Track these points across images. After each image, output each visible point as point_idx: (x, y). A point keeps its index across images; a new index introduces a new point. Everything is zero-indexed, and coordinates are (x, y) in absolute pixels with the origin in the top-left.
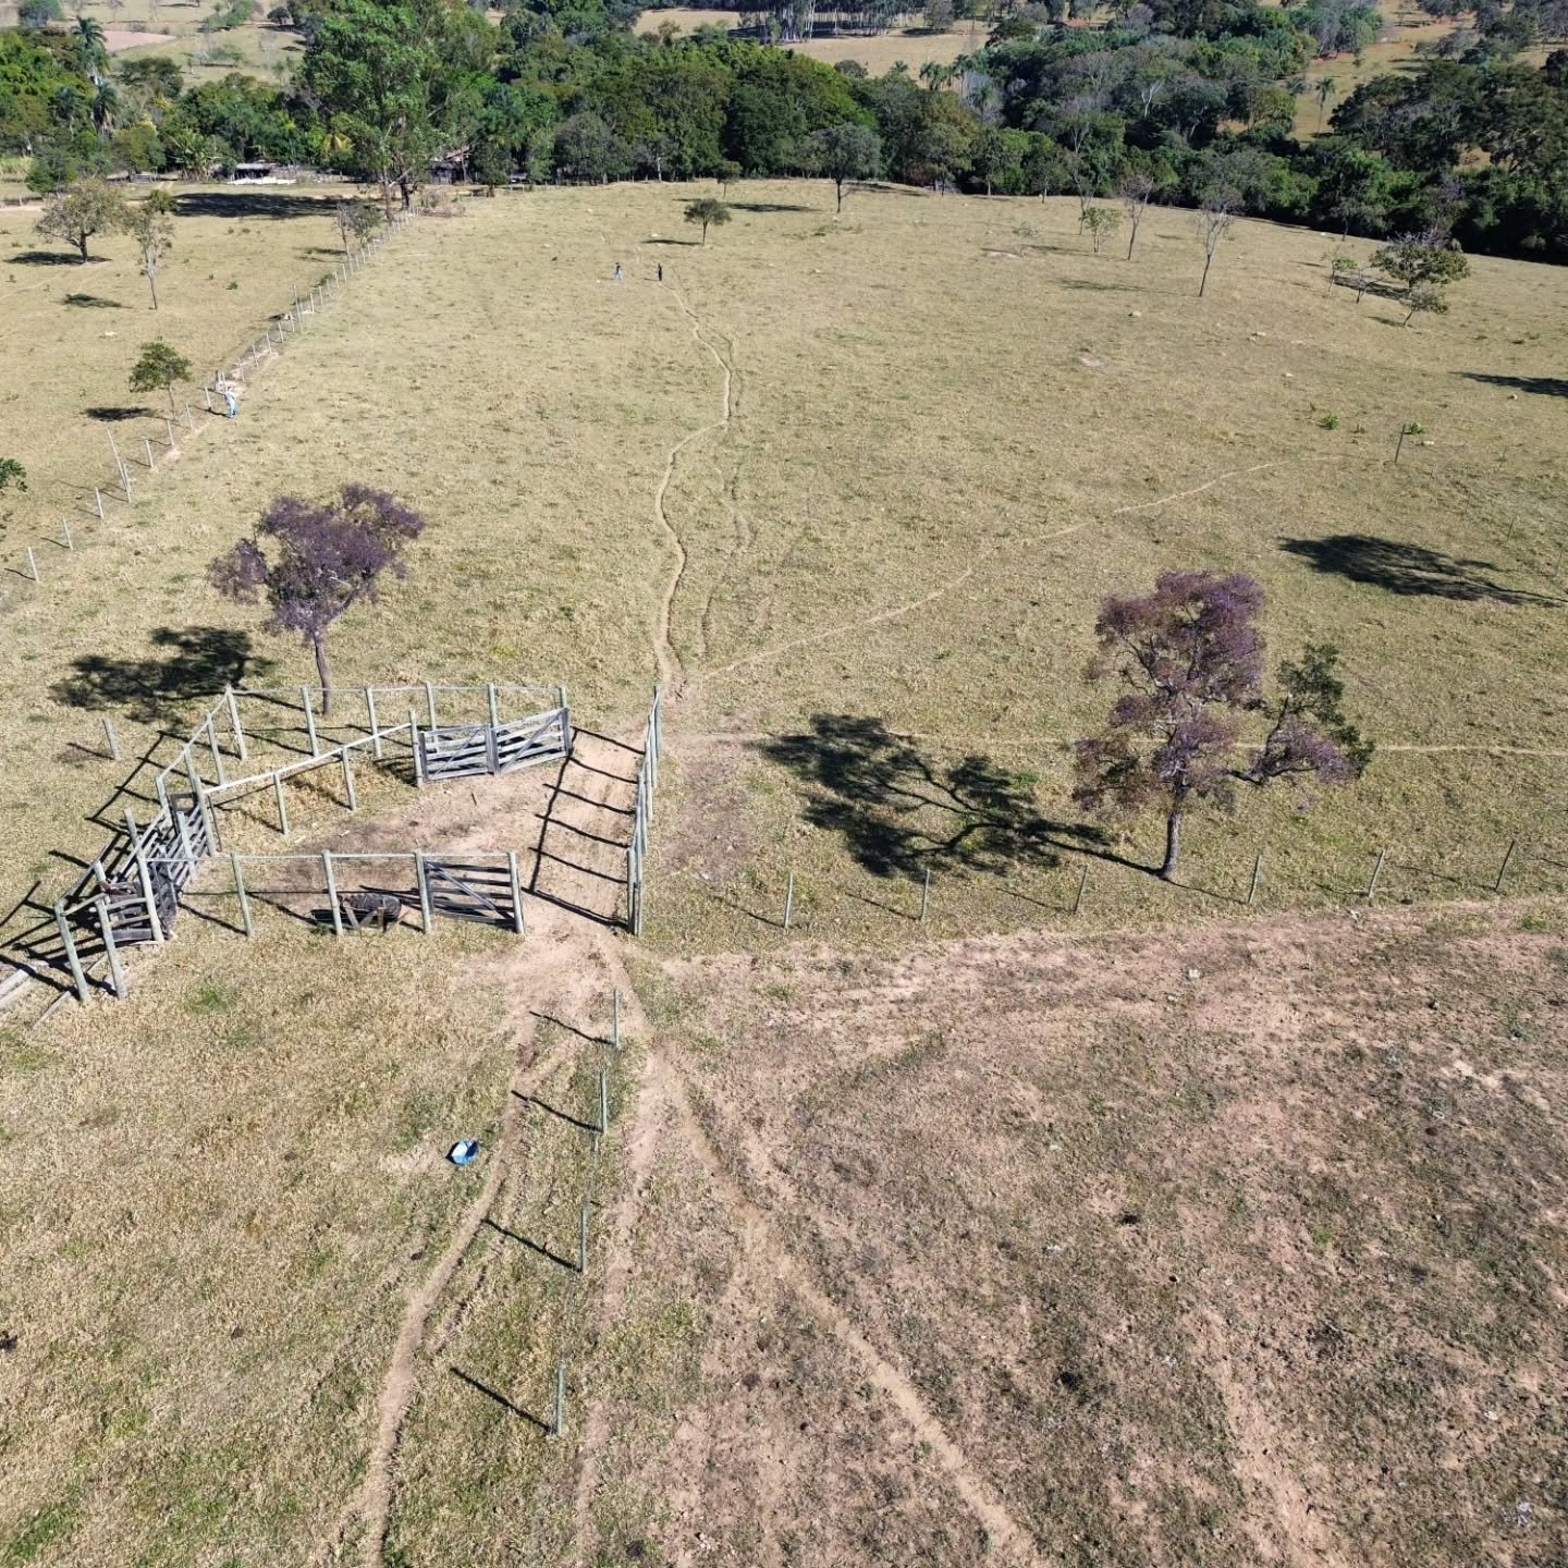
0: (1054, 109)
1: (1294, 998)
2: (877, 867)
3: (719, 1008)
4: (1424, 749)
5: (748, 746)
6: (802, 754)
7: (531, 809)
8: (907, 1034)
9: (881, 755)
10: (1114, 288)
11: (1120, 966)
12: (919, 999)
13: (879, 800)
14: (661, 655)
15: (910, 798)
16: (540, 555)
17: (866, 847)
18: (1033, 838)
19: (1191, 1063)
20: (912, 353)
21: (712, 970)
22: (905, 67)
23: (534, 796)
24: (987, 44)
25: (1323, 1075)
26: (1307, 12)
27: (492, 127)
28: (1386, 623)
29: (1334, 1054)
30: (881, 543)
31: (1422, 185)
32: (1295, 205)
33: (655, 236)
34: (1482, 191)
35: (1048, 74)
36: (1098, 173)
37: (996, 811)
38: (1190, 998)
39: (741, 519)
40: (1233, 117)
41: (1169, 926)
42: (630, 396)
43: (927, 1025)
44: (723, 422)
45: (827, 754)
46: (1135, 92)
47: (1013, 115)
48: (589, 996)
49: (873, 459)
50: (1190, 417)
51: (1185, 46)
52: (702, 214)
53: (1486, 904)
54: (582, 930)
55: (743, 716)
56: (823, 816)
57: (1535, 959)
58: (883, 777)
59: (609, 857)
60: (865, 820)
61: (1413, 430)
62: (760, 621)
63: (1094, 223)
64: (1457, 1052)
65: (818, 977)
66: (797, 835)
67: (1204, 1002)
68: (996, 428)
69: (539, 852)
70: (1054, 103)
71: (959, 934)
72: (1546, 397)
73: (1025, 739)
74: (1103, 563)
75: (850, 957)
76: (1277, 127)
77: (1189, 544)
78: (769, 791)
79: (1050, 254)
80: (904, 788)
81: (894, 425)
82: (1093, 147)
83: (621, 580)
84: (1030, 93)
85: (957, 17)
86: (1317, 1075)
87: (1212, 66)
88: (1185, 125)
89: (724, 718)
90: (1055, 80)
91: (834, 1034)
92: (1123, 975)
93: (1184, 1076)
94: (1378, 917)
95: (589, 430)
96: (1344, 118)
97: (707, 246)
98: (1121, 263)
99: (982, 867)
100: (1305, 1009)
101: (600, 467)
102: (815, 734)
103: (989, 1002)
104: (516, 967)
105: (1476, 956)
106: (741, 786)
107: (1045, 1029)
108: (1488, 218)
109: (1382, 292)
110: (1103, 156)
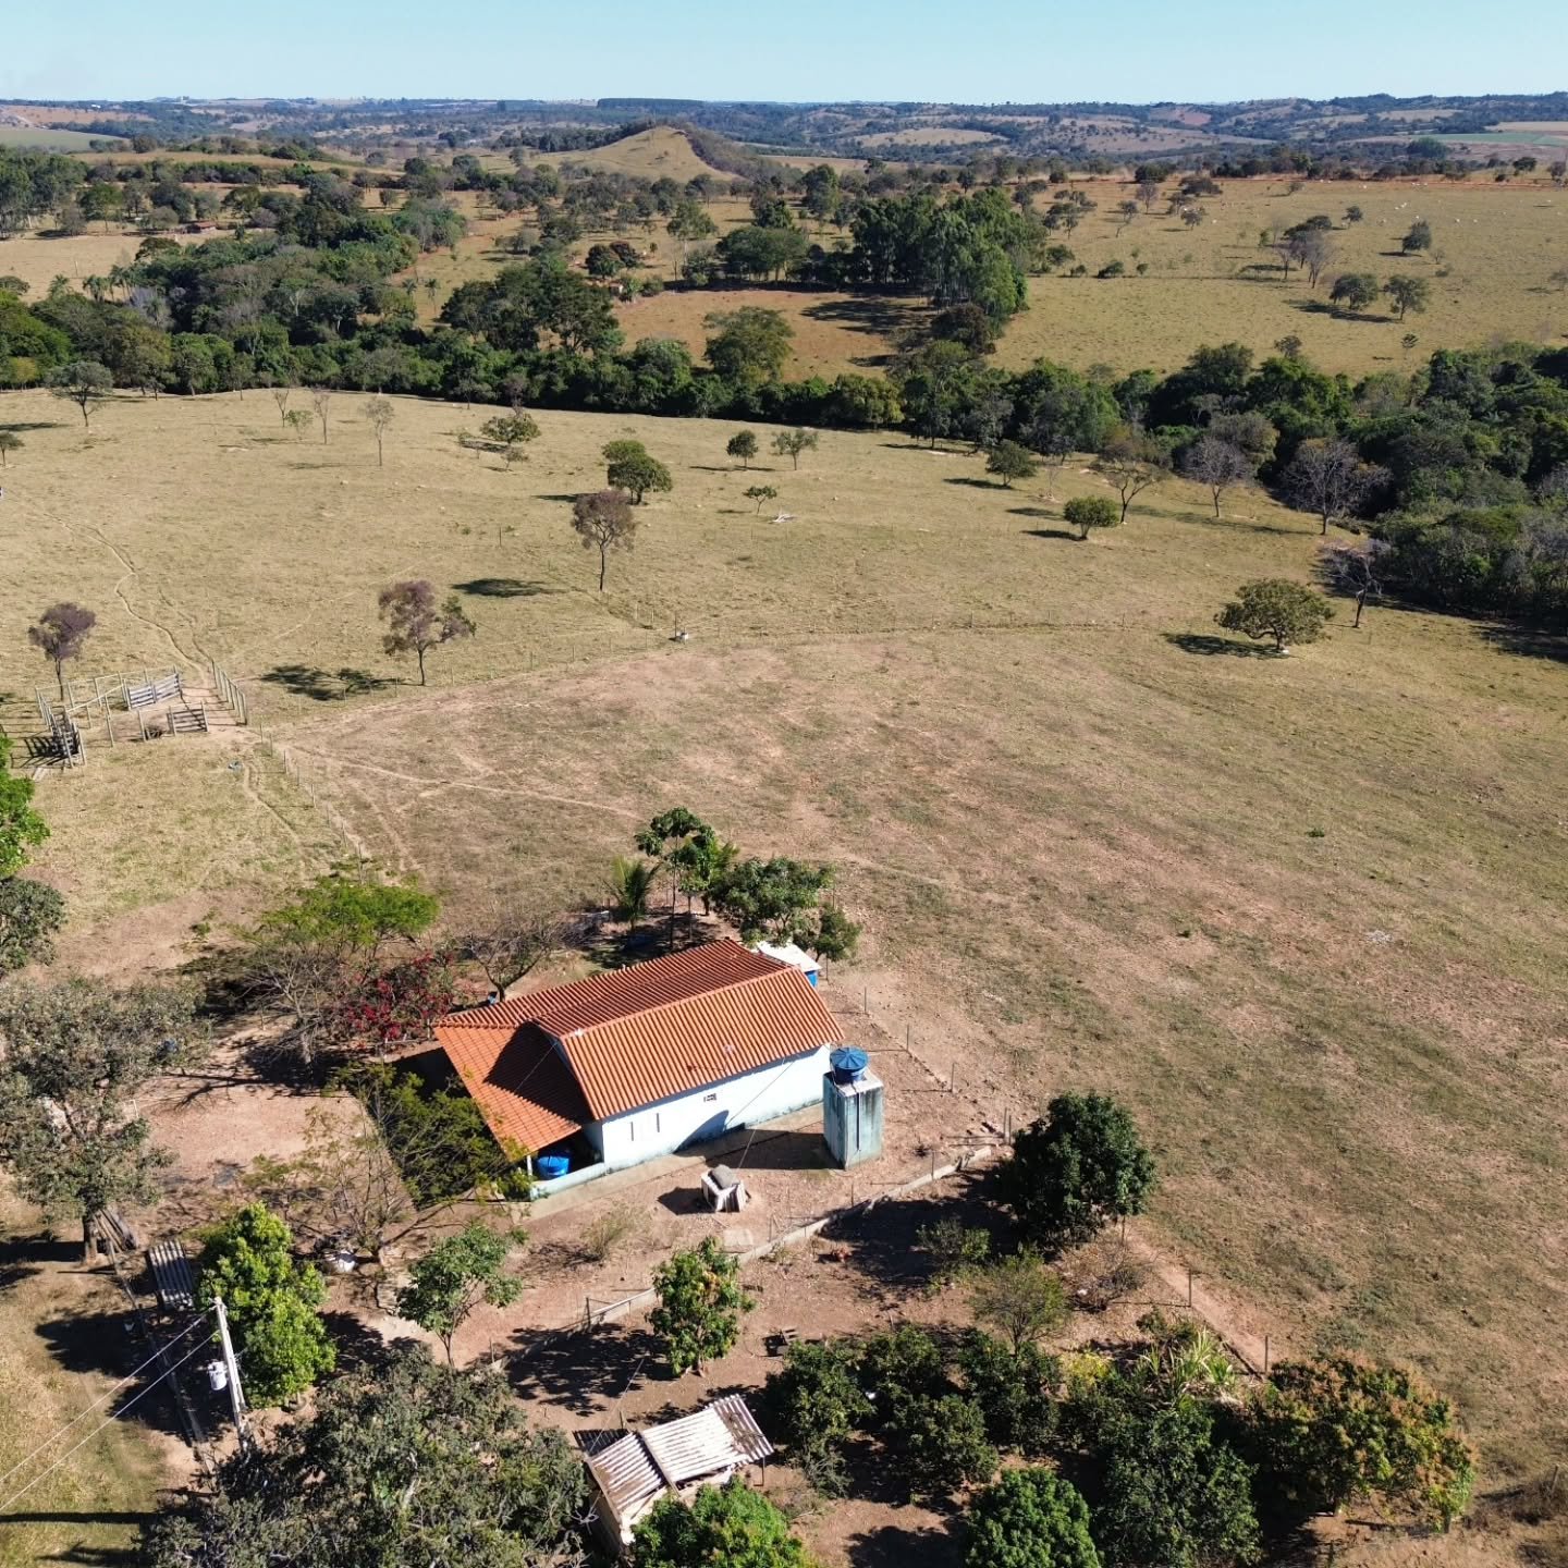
0: (218, 314)
1: (470, 702)
2: (323, 699)
3: (289, 733)
5: (252, 680)
6: (276, 678)
8: (352, 727)
9: (307, 674)
10: (324, 466)
11: (414, 705)
12: (352, 721)
15: (325, 682)
17: (316, 695)
18: (375, 684)
19: (441, 718)
21: (281, 728)
22: (66, 280)
24: (138, 256)
25: (479, 713)
26: (404, 215)
28: (498, 608)
29: (482, 709)
30: (261, 611)
31: (514, 365)
32: (430, 383)
34: (552, 367)
35: (205, 283)
36: (275, 369)
37: (359, 680)
38: (438, 707)
39: (182, 612)
40: (368, 312)
41: (428, 695)
42: (61, 568)
43: (359, 725)
44: (132, 573)
45: (286, 677)
46: (283, 297)
47: (183, 321)
48: (244, 738)
49: (232, 578)
50: (393, 537)
51: (314, 255)
53: (529, 674)
55: (243, 673)
58: (312, 679)
60: (311, 690)
61: (510, 529)
62: (225, 645)
63: (295, 421)
64: (517, 702)
65: (317, 723)
66: (288, 697)
67: (442, 707)
70: (217, 309)
71: (359, 708)
73: (360, 662)
75: (325, 718)
76: (403, 321)
78: (270, 689)
79: (270, 445)
81: (233, 561)
82: (265, 349)
84: (193, 299)
85: (88, 219)
87: (341, 274)
88: (332, 321)
89: (235, 674)
90: (213, 289)
91: (330, 731)
94: (495, 682)
96: (450, 313)
97: (8, 466)
98: (322, 447)
99: (360, 693)
100: (473, 703)
102: (277, 672)
103: (376, 718)
104: (216, 738)
105: (525, 684)
106: (258, 689)
107: (395, 719)
108: (561, 386)
109: (493, 449)
110: (276, 357)
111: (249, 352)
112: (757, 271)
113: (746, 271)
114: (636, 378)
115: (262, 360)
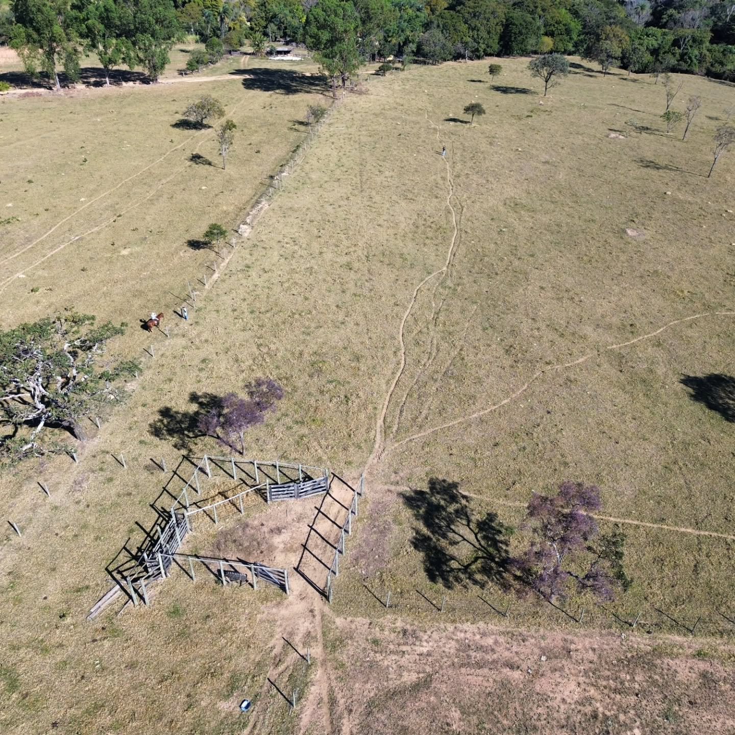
0: (678, 16)
1: (581, 679)
2: (432, 578)
3: (351, 649)
4: (697, 532)
5: (401, 494)
6: (419, 503)
7: (307, 521)
8: (418, 673)
9: (452, 508)
10: (666, 167)
11: (514, 649)
12: (429, 654)
13: (444, 536)
14: (378, 430)
15: (457, 536)
16: (345, 358)
17: (431, 564)
18: (501, 569)
19: (525, 710)
20: (546, 219)
21: (353, 627)
23: (309, 513)
25: (577, 725)
27: (390, 34)
28: (712, 443)
29: (586, 714)
30: (491, 363)
33: (451, 116)
36: (692, 61)
37: (491, 550)
38: (537, 672)
39: (435, 342)
41: (542, 630)
42: (409, 248)
43: (428, 669)
44: (445, 268)
45: (430, 504)
46: (724, 7)
47: (656, 19)
48: (305, 632)
49: (504, 302)
50: (669, 277)
52: (472, 110)
53: (685, 639)
54: (311, 595)
55: (402, 474)
56: (420, 542)
57: (694, 675)
58: (450, 522)
59: (330, 554)
60: (435, 548)
62: (425, 412)
63: (668, 119)
64: (638, 723)
65: (393, 636)
66: (405, 553)
67: (542, 675)
68: (569, 282)
69: (305, 547)
70: (679, 13)
71: (454, 621)
73: (517, 503)
74: (589, 386)
75: (408, 627)
77: (636, 374)
78: (400, 524)
79: (643, 134)
80: (456, 530)
81: (521, 276)
82: (691, 46)
83: (374, 379)
84: (668, 4)
86: (574, 726)
89: (394, 475)
91: (391, 669)
92: (514, 654)
93: (520, 716)
94: (633, 639)
95: (386, 270)
97: (473, 125)
98: (678, 144)
99: (476, 582)
100: (583, 686)
101: (383, 299)
102: (428, 490)
103: (456, 660)
104: (283, 612)
105: (669, 670)
106: (389, 519)
107: (472, 679)
110: (696, 52)
111: (679, 48)
115: (686, 54)
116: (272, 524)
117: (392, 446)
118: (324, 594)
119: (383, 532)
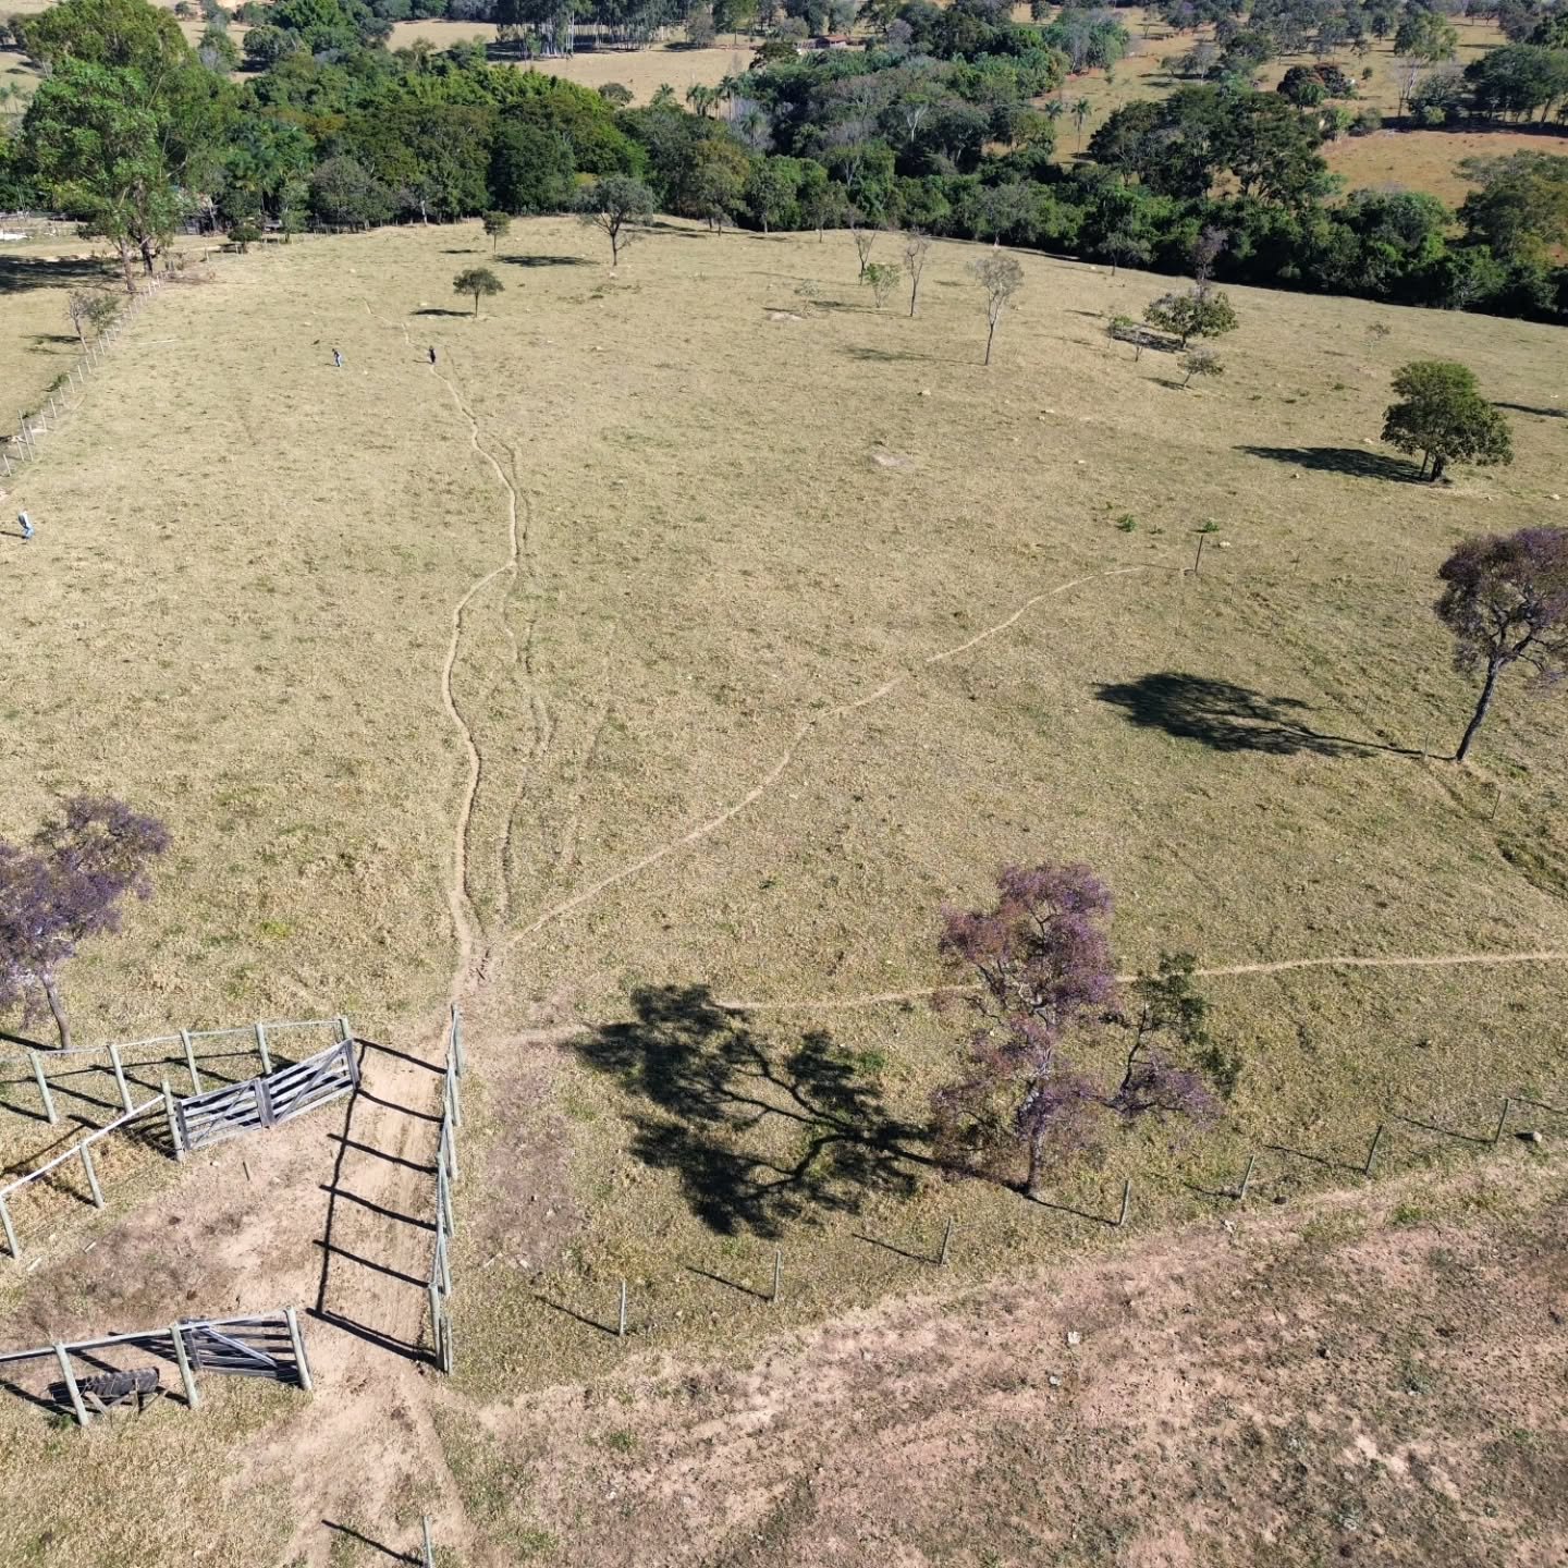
0: (823, 135)
1: (1182, 1359)
2: (719, 1223)
3: (550, 1482)
4: (1268, 968)
5: (563, 1046)
6: (625, 1054)
7: (314, 1177)
8: (769, 1485)
9: (712, 1044)
10: (901, 356)
11: (995, 1337)
12: (780, 1424)
13: (715, 1114)
14: (458, 913)
15: (748, 1106)
16: (313, 775)
17: (704, 1189)
18: (886, 1153)
19: (1085, 1484)
20: (703, 456)
21: (539, 1417)
22: (671, 90)
23: (316, 1154)
24: (752, 66)
25: (1223, 1476)
26: (1058, 28)
27: (240, 173)
28: (1212, 794)
29: (1231, 1443)
30: (691, 725)
31: (1182, 216)
32: (1064, 235)
33: (425, 305)
34: (1238, 222)
35: (814, 98)
36: (872, 205)
37: (841, 1115)
38: (1072, 1377)
39: (540, 704)
40: (997, 140)
41: (1041, 1270)
42: (409, 534)
43: (792, 1466)
44: (511, 563)
45: (652, 1049)
46: (901, 117)
47: (783, 142)
48: (391, 1481)
49: (674, 607)
50: (989, 526)
51: (945, 68)
52: (472, 284)
53: (1359, 1193)
54: (382, 1370)
55: (555, 999)
56: (655, 1146)
57: (1417, 1268)
58: (717, 1077)
59: (409, 1243)
60: (700, 1149)
61: (1209, 528)
62: (567, 852)
63: (874, 279)
64: (1357, 1422)
65: (663, 1406)
66: (627, 1182)
67: (1088, 1381)
68: (799, 557)
69: (326, 1246)
70: (822, 129)
71: (816, 1316)
72: (1325, 472)
73: (865, 998)
74: (922, 734)
75: (698, 1369)
76: (1039, 152)
77: (1005, 698)
78: (590, 1116)
79: (834, 313)
80: (741, 1091)
81: (693, 558)
82: (865, 178)
83: (408, 804)
84: (798, 117)
85: (719, 31)
86: (1218, 1481)
87: (972, 89)
88: (952, 149)
89: (533, 1006)
90: (822, 104)
91: (686, 1500)
92: (999, 1351)
93: (1078, 1506)
94: (1253, 1226)
95: (365, 583)
96: (1102, 145)
97: (481, 317)
98: (904, 322)
99: (832, 1203)
100: (1193, 1375)
101: (379, 637)
102: (636, 1019)
103: (858, 1416)
104: (307, 1444)
105: (1359, 1272)
106: (557, 1111)
107: (920, 1452)
108: (1246, 249)
109: (1156, 344)
110: (875, 187)
111: (844, 181)
112: (1517, 107)
113: (1501, 107)
114: (1363, 245)
115: (858, 192)
116: (207, 1212)
117: (505, 942)
118: (425, 1356)
119: (548, 1147)
